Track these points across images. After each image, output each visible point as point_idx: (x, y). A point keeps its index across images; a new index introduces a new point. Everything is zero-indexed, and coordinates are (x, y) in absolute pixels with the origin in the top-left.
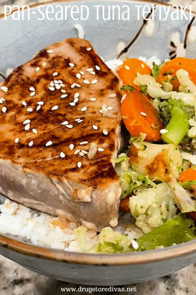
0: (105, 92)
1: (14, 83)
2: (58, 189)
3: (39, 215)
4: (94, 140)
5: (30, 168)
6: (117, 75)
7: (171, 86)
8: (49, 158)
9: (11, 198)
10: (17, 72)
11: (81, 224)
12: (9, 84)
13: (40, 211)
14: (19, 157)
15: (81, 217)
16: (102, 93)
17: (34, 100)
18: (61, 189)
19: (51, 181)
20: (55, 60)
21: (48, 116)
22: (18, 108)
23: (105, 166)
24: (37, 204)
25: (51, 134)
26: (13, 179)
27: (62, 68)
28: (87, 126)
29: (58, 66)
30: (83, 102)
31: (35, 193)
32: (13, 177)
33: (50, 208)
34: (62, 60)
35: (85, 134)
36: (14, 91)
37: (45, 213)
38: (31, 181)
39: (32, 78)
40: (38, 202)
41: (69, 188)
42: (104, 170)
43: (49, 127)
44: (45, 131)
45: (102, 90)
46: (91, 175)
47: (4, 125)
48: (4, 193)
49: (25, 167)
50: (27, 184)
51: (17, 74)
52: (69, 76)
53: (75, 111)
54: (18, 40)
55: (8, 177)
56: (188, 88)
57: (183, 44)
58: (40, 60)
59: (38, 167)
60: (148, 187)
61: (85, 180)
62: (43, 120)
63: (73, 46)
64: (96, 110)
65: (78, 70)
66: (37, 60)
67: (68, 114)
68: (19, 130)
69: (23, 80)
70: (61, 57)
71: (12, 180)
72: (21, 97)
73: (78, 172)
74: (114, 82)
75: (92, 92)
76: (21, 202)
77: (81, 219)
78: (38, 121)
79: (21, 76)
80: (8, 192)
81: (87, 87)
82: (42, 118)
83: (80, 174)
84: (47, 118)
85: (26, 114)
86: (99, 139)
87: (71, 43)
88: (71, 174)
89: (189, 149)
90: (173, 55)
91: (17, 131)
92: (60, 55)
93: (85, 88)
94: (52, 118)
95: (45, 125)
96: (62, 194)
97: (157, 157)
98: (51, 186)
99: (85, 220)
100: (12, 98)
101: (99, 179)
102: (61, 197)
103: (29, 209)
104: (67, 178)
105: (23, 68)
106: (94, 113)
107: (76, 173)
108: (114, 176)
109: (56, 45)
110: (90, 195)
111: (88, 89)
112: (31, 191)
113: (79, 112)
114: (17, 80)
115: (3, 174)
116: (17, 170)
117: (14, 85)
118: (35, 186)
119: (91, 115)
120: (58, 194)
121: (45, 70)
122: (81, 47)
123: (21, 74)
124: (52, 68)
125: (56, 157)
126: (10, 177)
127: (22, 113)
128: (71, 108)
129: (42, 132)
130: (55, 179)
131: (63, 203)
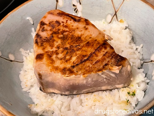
0: (87, 27)
2: (102, 77)
5: (86, 74)
8: (91, 66)
14: (77, 72)
17: (59, 45)
18: (104, 76)
19: (99, 75)
20: (51, 24)
23: (117, 57)
25: (81, 55)
26: (78, 84)
27: (58, 26)
28: (93, 45)
29: (55, 26)
30: (82, 36)
31: (91, 84)
33: (99, 88)
36: (45, 46)
38: (88, 79)
39: (48, 37)
41: (108, 74)
45: (85, 27)
46: (115, 63)
48: (71, 94)
49: (84, 74)
51: (39, 38)
53: (82, 41)
57: (79, 3)
58: (44, 27)
59: (89, 71)
63: (53, 14)
64: (90, 36)
65: (66, 23)
66: (42, 27)
69: (44, 39)
70: (52, 22)
73: (109, 65)
74: (86, 21)
75: (81, 30)
77: (116, 85)
78: (70, 53)
80: (74, 92)
82: (71, 51)
84: (73, 50)
85: (61, 53)
86: (104, 47)
87: (51, 13)
90: (76, 10)
91: (65, 62)
94: (75, 49)
95: (75, 53)
96: (105, 78)
102: (105, 80)
104: (105, 69)
105: (39, 34)
106: (91, 38)
108: (125, 59)
109: (45, 17)
111: (78, 29)
112: (89, 84)
113: (84, 41)
114: (42, 41)
115: (71, 84)
116: (79, 78)
117: (42, 43)
118: (91, 81)
119: (90, 39)
120: (103, 79)
121: (51, 30)
122: (58, 13)
123: (41, 37)
124: (53, 28)
125: (93, 63)
126: (76, 84)
127: (59, 53)
128: (79, 41)
129: (76, 56)
130: (100, 73)
131: (106, 82)
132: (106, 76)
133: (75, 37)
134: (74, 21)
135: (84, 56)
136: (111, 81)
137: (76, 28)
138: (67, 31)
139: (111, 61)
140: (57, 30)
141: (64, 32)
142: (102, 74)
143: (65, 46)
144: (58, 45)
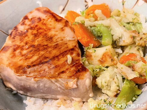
0: (64, 29)
1: (15, 35)
2: (56, 85)
3: (47, 101)
4: (67, 54)
5: (37, 78)
6: (66, 19)
7: (94, 19)
8: (47, 70)
9: (30, 96)
10: (15, 29)
11: (73, 100)
12: (12, 36)
13: (48, 99)
14: (30, 73)
15: (72, 96)
16: (62, 30)
18: (58, 85)
19: (52, 81)
20: (33, 20)
21: (39, 47)
22: (21, 47)
23: (79, 66)
24: (46, 96)
25: (43, 56)
27: (38, 22)
28: (61, 48)
29: (35, 22)
31: (43, 90)
32: (29, 85)
33: (53, 96)
34: (36, 19)
35: (62, 52)
36: (16, 39)
37: (51, 99)
38: (40, 85)
39: (23, 31)
40: (46, 94)
41: (62, 83)
42: (79, 68)
43: (41, 53)
44: (40, 56)
45: (62, 28)
46: (74, 73)
47: (16, 58)
48: (25, 94)
49: (35, 78)
50: (38, 87)
51: (15, 31)
52: (43, 25)
53: (52, 41)
54: (10, 15)
55: (26, 85)
56: (102, 18)
57: (91, 0)
58: (25, 21)
60: (103, 71)
61: (71, 76)
62: (36, 50)
63: (40, 11)
64: (62, 38)
65: (46, 21)
66: (24, 21)
67: (49, 44)
68: (25, 59)
69: (19, 33)
70: (35, 18)
71: (28, 86)
72: (20, 42)
73: (65, 73)
74: (66, 23)
75: (57, 30)
76: (36, 96)
77: (72, 98)
78: (34, 51)
79: (17, 31)
80: (28, 93)
81: (54, 28)
82: (36, 49)
83: (67, 74)
84: (38, 49)
85: (26, 50)
86: (70, 52)
87: (38, 10)
88: (62, 75)
89: (116, 46)
90: (87, 7)
92: (34, 17)
93: (53, 29)
94: (41, 48)
95: (38, 53)
96: (60, 87)
97: (104, 54)
98: (52, 85)
99: (75, 97)
100: (16, 43)
101: (78, 74)
102: (59, 89)
103: (41, 99)
104: (60, 78)
105: (17, 27)
106: (62, 40)
107: (64, 73)
108: (86, 70)
109: (31, 12)
110: (76, 84)
111: (55, 29)
112: (41, 90)
113: (55, 42)
114: (16, 34)
115: (22, 84)
116: (30, 80)
117: (15, 36)
118: (43, 86)
119: (61, 42)
120: (57, 88)
121: (29, 25)
122: (44, 11)
123: (17, 30)
124: (33, 24)
125: (51, 68)
126: (27, 86)
127: (24, 49)
128: (49, 41)
129: (38, 56)
130: (53, 80)
131: (61, 92)
132: (61, 85)
133: (48, 36)
134: (54, 21)
135: (46, 58)
136: (66, 92)
137: (53, 27)
138: (43, 29)
139: (70, 70)
140: (35, 26)
141: (39, 29)
142: (56, 82)
143: (34, 43)
144: (27, 41)
